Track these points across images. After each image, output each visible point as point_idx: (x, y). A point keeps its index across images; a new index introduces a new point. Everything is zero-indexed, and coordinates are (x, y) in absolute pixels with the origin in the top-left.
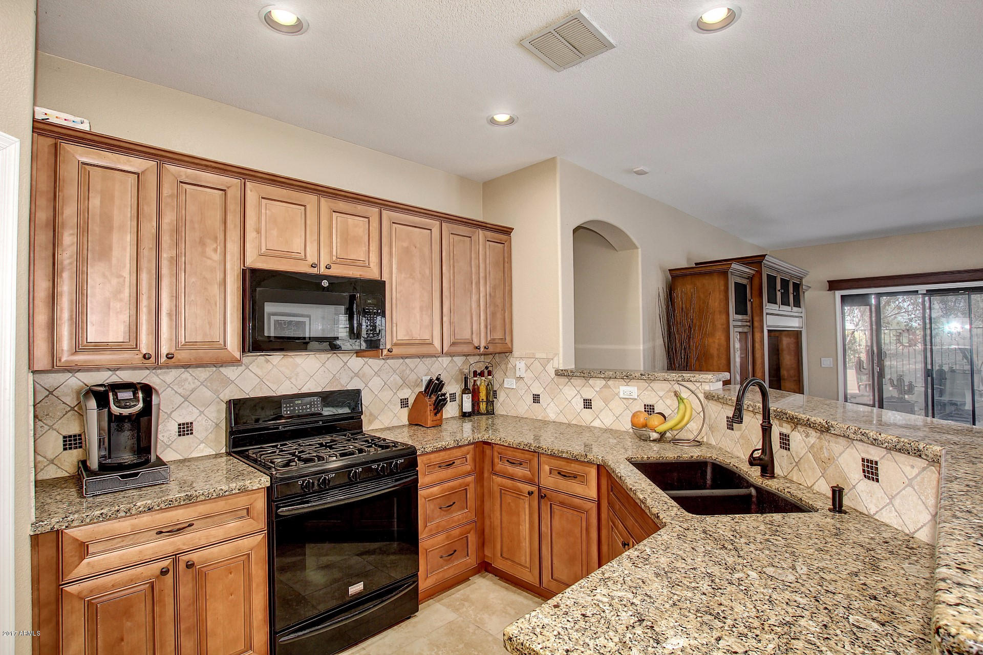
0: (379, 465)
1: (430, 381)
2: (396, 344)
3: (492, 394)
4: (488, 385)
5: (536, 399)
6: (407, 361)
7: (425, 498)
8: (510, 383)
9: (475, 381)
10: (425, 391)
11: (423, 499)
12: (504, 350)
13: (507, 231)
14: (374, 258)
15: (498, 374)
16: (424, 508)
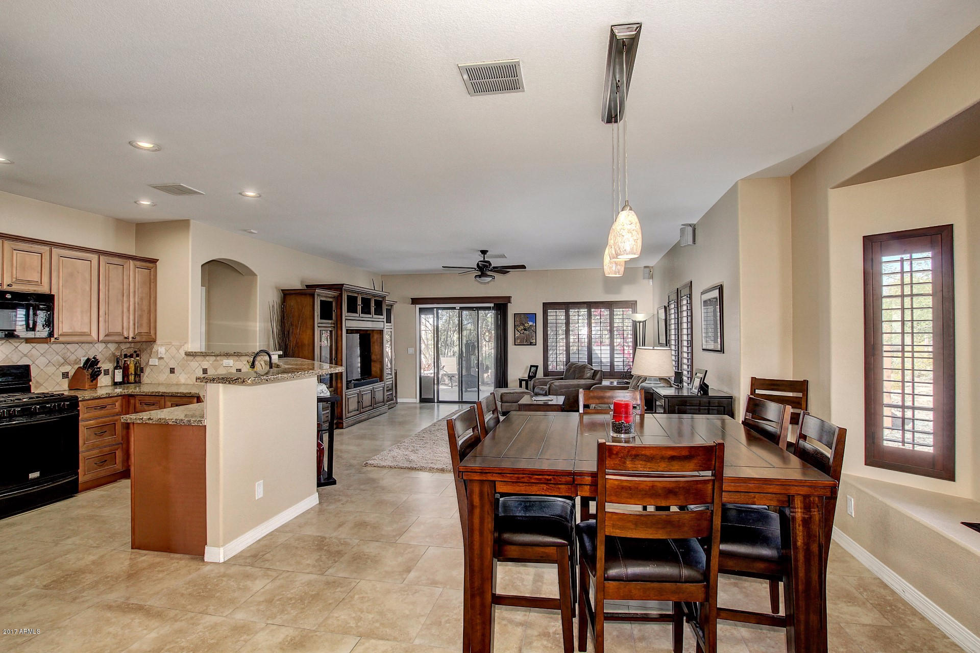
0: (51, 405)
1: (88, 360)
2: (61, 335)
3: (139, 371)
4: (136, 363)
5: (172, 371)
6: (69, 346)
7: (84, 427)
8: (153, 361)
9: (125, 361)
10: (84, 366)
11: (83, 427)
12: (150, 340)
13: (154, 261)
14: (45, 280)
15: (144, 357)
16: (83, 433)
